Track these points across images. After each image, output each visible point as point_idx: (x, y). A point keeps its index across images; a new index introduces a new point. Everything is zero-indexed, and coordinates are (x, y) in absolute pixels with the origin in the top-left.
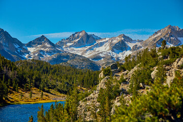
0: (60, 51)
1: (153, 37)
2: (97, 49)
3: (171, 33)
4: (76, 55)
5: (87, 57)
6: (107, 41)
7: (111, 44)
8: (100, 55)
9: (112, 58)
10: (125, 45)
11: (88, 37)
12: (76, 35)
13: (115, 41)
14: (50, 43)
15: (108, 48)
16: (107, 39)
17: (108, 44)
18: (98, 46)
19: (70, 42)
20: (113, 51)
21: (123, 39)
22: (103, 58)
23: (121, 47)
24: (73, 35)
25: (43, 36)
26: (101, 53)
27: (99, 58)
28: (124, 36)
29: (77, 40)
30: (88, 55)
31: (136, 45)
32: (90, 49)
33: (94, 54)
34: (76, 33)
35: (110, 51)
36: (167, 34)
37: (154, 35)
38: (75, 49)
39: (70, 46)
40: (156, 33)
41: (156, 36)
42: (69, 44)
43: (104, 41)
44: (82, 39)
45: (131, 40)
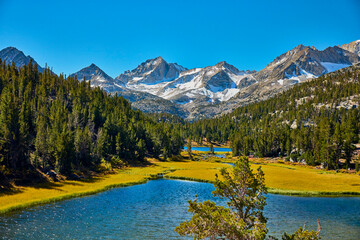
0: (120, 89)
1: (274, 65)
2: (182, 86)
3: (309, 54)
4: (147, 94)
5: (166, 98)
6: (197, 74)
7: (205, 77)
8: (188, 94)
9: (208, 99)
10: (228, 78)
11: (167, 66)
12: (148, 64)
13: (210, 73)
14: (105, 76)
15: (200, 84)
16: (198, 70)
17: (199, 78)
18: (183, 80)
19: (138, 75)
20: (207, 88)
21: (223, 68)
22: (192, 99)
23: (221, 81)
24: (143, 64)
25: (93, 65)
26: (189, 91)
27: (186, 100)
28: (226, 65)
29: (149, 73)
30: (167, 95)
31: (246, 79)
32: (170, 86)
33: (177, 93)
34: (148, 61)
35: (204, 89)
36: (302, 56)
37: (275, 61)
38: (146, 86)
39: (138, 82)
40: (279, 58)
41: (278, 63)
42: (136, 79)
43: (193, 72)
44: (157, 70)
45: (236, 71)
